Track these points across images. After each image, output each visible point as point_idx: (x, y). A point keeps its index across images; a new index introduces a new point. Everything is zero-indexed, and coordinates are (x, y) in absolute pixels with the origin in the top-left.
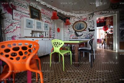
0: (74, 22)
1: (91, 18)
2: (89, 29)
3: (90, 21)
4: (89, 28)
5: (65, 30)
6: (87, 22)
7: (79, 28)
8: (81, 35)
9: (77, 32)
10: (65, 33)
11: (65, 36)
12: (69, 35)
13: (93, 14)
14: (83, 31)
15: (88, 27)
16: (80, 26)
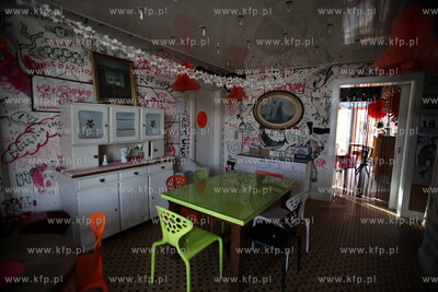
0: (259, 94)
1: (319, 85)
2: (310, 125)
3: (315, 95)
4: (312, 119)
5: (227, 119)
6: (304, 99)
7: (274, 116)
8: (281, 143)
9: (268, 131)
10: (227, 127)
11: (226, 139)
12: (240, 136)
13: (328, 73)
14: (289, 128)
15: (309, 116)
16: (280, 110)
